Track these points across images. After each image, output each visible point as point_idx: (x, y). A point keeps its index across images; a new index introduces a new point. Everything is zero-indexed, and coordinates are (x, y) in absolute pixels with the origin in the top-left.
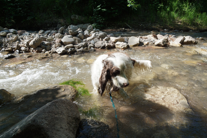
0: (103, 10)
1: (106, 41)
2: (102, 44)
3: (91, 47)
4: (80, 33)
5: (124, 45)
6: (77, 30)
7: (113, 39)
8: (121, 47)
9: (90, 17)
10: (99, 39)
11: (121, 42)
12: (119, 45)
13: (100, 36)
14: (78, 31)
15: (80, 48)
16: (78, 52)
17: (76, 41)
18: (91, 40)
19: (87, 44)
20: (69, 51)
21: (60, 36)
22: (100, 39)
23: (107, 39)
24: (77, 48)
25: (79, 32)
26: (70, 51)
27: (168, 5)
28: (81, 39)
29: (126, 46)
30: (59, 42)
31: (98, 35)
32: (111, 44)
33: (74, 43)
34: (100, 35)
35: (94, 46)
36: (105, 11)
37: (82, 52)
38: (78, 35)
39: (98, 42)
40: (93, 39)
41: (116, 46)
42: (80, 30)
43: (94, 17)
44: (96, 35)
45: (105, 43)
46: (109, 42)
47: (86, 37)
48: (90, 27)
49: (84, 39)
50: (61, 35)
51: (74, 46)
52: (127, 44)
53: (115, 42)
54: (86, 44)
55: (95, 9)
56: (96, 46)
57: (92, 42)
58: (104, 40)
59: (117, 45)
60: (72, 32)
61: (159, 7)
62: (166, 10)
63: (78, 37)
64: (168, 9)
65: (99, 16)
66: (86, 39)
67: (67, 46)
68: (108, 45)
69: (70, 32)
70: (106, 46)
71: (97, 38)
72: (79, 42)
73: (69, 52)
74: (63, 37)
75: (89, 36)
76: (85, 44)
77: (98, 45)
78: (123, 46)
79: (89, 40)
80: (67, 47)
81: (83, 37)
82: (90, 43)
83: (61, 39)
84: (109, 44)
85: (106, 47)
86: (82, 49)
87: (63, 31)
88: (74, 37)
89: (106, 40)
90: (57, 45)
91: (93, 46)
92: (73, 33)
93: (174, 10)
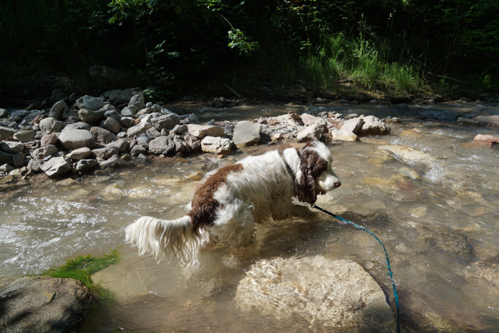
1: (178, 136)
2: (167, 143)
3: (137, 153)
4: (109, 115)
5: (222, 143)
6: (101, 110)
7: (195, 129)
8: (214, 150)
9: (139, 71)
10: (160, 131)
11: (216, 136)
12: (210, 144)
13: (161, 123)
14: (105, 111)
15: (110, 156)
16: (102, 168)
17: (99, 137)
18: (138, 134)
19: (129, 144)
20: (77, 168)
21: (52, 126)
22: (163, 130)
23: (180, 131)
24: (102, 156)
25: (107, 112)
26: (82, 167)
27: (322, 45)
28: (111, 131)
29: (227, 146)
30: (50, 141)
31: (155, 122)
32: (190, 144)
33: (92, 144)
34: (160, 121)
35: (147, 149)
36: (175, 58)
37: (114, 167)
38: (105, 123)
39: (157, 139)
40: (144, 130)
41: (204, 148)
42: (109, 109)
43: (147, 71)
44: (152, 120)
45: (175, 140)
46: (185, 137)
47: (126, 125)
48: (137, 100)
49: (121, 131)
50: (57, 123)
51: (94, 151)
52: (231, 142)
53: (200, 138)
54: (126, 146)
55: (150, 53)
56: (153, 151)
57: (141, 139)
58: (172, 132)
59: (205, 144)
60: (88, 114)
61: (302, 48)
62: (317, 55)
63: (104, 127)
64: (322, 53)
65: (162, 68)
66: (126, 131)
67: (73, 152)
68: (182, 146)
69: (83, 114)
70: (177, 149)
71: (153, 128)
72: (108, 139)
73: (78, 170)
74: (63, 127)
75: (133, 124)
76: (123, 145)
77: (157, 147)
78: (221, 146)
79: (134, 134)
80: (73, 155)
81: (116, 126)
82: (136, 143)
83: (57, 134)
84: (184, 143)
85: (179, 151)
86: (113, 159)
87: (62, 111)
88: (93, 129)
89: (177, 133)
90: (45, 151)
91: (144, 149)
92: (90, 116)
93: (335, 54)
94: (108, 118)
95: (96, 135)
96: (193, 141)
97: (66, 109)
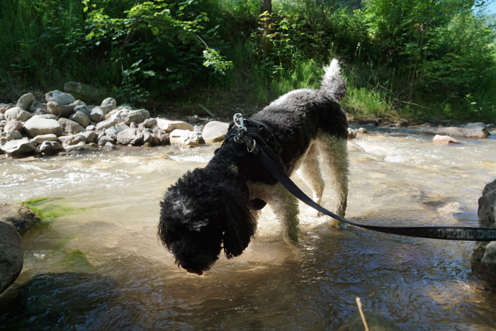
0: (145, 72)
1: (147, 129)
2: (136, 134)
3: (105, 142)
4: (78, 109)
5: (190, 136)
6: (71, 105)
7: (163, 123)
8: (183, 142)
9: (115, 88)
10: (129, 125)
11: (185, 129)
12: (178, 137)
13: (130, 118)
14: (75, 106)
15: (77, 142)
16: (67, 151)
17: (66, 128)
18: (107, 127)
19: (97, 136)
20: (41, 148)
21: (19, 116)
22: (132, 124)
23: (149, 125)
24: (69, 142)
25: (77, 107)
26: (46, 148)
27: (294, 70)
28: (81, 124)
29: (196, 139)
30: (14, 127)
31: (125, 116)
32: (159, 136)
33: (59, 132)
34: (130, 115)
35: (116, 140)
37: (80, 150)
38: (74, 116)
39: (125, 131)
40: (113, 124)
41: (172, 140)
42: (79, 104)
43: (123, 89)
44: (122, 114)
45: (143, 132)
46: (154, 131)
47: (95, 120)
48: (109, 102)
49: (90, 124)
50: (23, 113)
51: (60, 138)
52: (200, 136)
53: (168, 132)
54: (94, 137)
55: (126, 71)
56: (121, 141)
57: (110, 131)
58: (141, 125)
59: (173, 137)
60: (57, 106)
61: (274, 72)
62: (289, 78)
63: (73, 120)
64: (294, 77)
65: (138, 86)
66: (95, 125)
67: (38, 137)
68: (150, 136)
69: (52, 106)
70: (145, 139)
71: (123, 123)
72: (74, 130)
73: (42, 151)
74: (30, 117)
75: (103, 119)
76: (91, 135)
77: (125, 137)
78: (189, 138)
79: (103, 127)
80: (37, 139)
81: (85, 119)
82: (105, 134)
83: (23, 123)
84: (153, 135)
85: (146, 141)
86: (81, 144)
87: (30, 104)
88: (61, 119)
89: (146, 126)
90: (8, 136)
91: (112, 139)
92: (59, 108)
93: (306, 78)
94: (78, 112)
95: (64, 125)
96: (162, 134)
97: (35, 102)
